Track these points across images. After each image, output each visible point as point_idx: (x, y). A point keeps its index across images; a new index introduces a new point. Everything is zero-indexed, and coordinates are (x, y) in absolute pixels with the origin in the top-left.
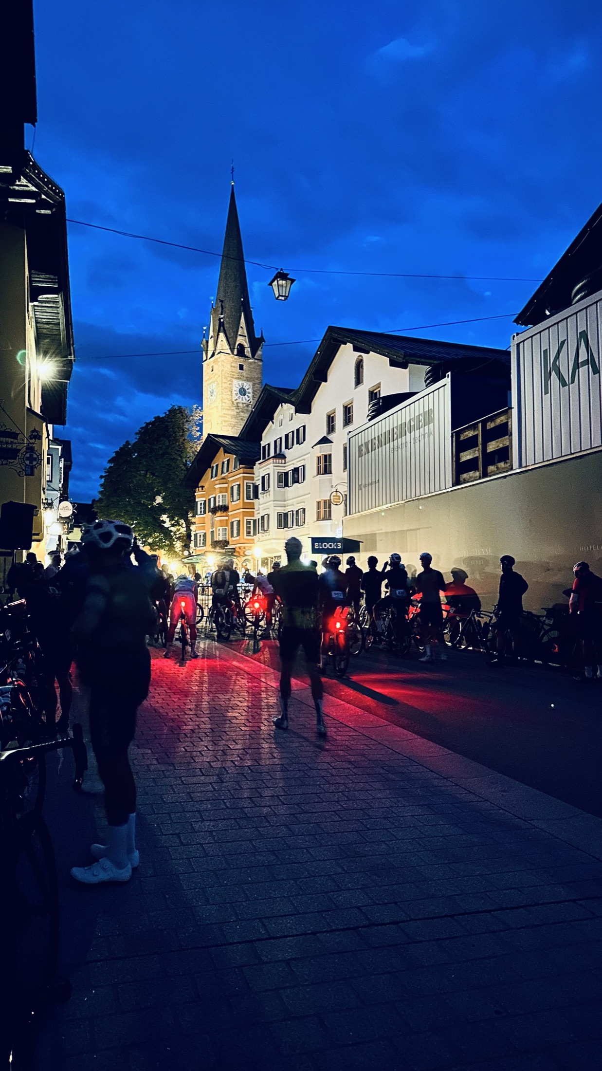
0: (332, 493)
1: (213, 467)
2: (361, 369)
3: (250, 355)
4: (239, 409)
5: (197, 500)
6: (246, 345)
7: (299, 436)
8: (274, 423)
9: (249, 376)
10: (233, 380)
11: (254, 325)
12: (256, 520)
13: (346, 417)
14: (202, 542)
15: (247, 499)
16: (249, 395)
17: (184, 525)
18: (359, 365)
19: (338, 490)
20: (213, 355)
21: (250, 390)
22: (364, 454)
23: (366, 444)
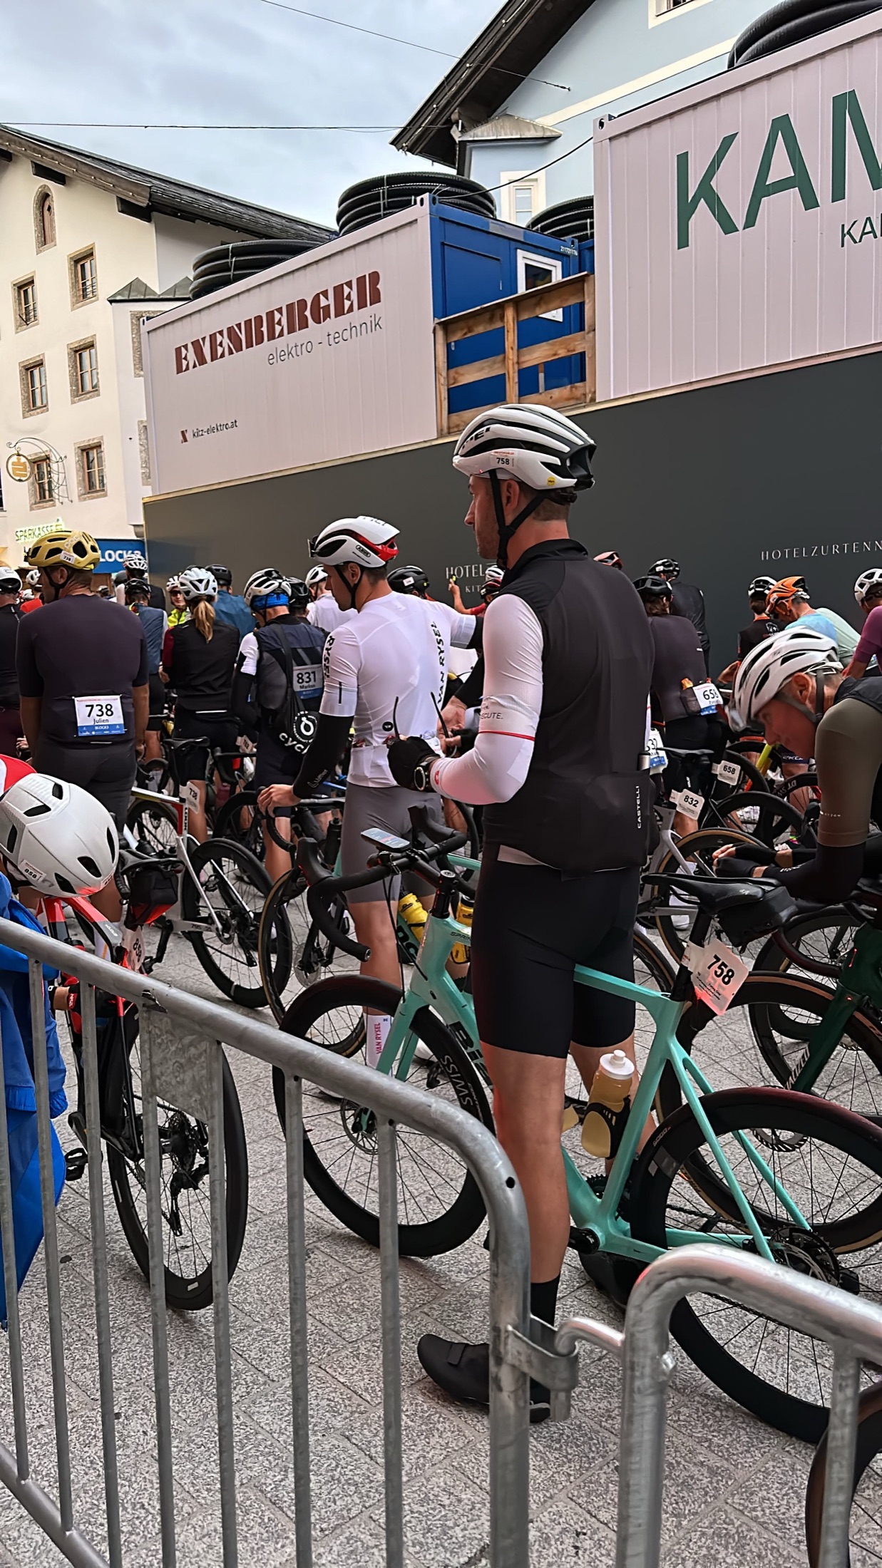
0: (10, 457)
2: (47, 213)
13: (20, 309)
18: (43, 204)
19: (20, 453)
22: (191, 365)
23: (197, 346)
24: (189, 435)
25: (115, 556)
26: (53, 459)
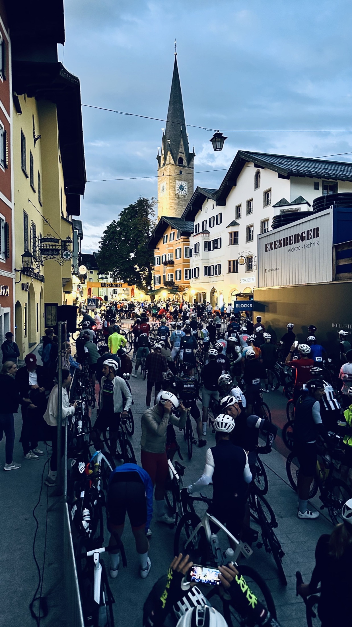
0: (239, 257)
1: (164, 237)
2: (258, 178)
3: (186, 164)
4: (179, 199)
5: (155, 256)
6: (184, 158)
7: (218, 219)
8: (202, 210)
9: (186, 178)
10: (176, 181)
11: (189, 145)
12: (191, 270)
13: (248, 209)
14: (158, 281)
15: (185, 257)
16: (185, 190)
17: (147, 270)
18: (258, 175)
19: (243, 256)
20: (164, 165)
21: (186, 187)
22: (269, 250)
23: (271, 244)
24: (267, 271)
25: (244, 306)
26: (253, 257)
